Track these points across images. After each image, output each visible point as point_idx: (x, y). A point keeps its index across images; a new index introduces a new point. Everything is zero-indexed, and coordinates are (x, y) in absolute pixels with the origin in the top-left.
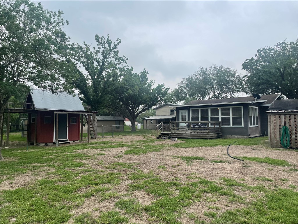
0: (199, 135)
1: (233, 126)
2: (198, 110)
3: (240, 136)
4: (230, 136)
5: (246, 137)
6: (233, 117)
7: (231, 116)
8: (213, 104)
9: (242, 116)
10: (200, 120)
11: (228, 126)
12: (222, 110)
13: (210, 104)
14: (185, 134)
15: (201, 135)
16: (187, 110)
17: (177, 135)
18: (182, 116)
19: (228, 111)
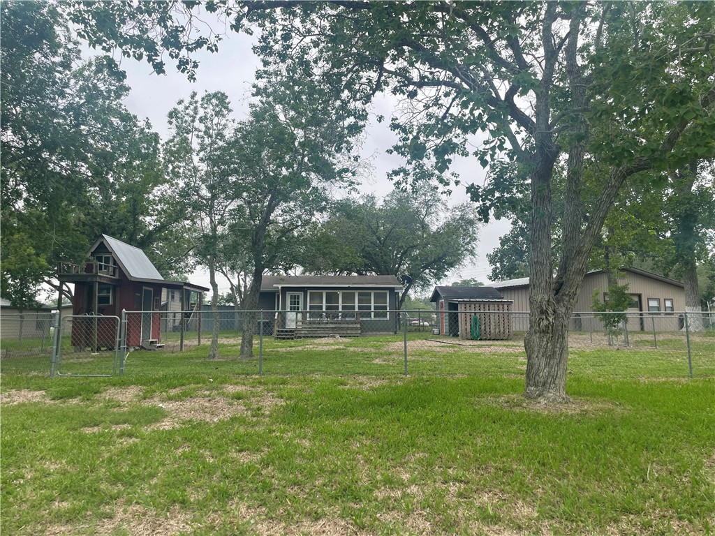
1: (375, 319)
2: (322, 293)
4: (370, 333)
6: (375, 306)
7: (372, 304)
8: (351, 286)
9: (388, 305)
10: (324, 309)
11: (368, 319)
12: (359, 294)
13: (347, 286)
16: (302, 293)
18: (291, 302)
19: (368, 297)
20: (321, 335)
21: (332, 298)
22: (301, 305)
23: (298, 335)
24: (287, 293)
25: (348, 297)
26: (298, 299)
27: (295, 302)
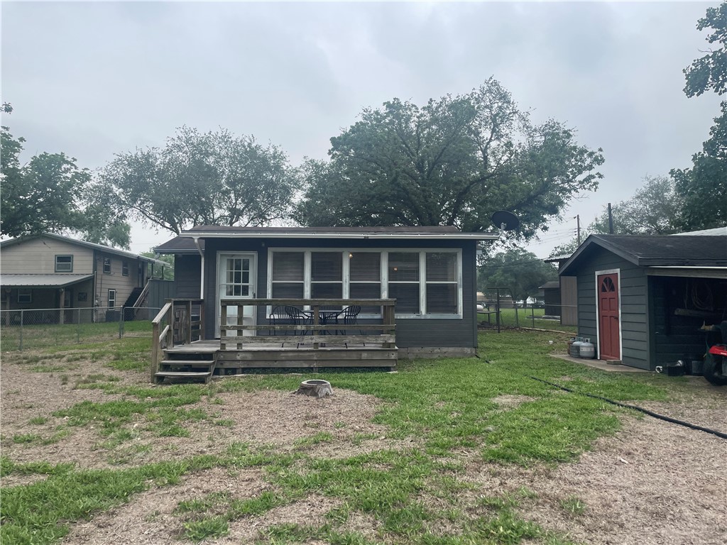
0: (354, 356)
1: (429, 316)
2: (302, 253)
3: (451, 349)
4: (417, 350)
5: (468, 350)
6: (428, 286)
7: (423, 282)
8: (371, 236)
9: (459, 282)
10: (307, 294)
11: (413, 316)
12: (392, 258)
14: (290, 354)
15: (365, 355)
16: (255, 254)
17: (249, 357)
18: (229, 275)
19: (410, 265)
20: (288, 365)
21: (326, 266)
22: (252, 283)
23: (227, 365)
24: (219, 254)
25: (367, 264)
26: (247, 268)
27: (238, 275)
